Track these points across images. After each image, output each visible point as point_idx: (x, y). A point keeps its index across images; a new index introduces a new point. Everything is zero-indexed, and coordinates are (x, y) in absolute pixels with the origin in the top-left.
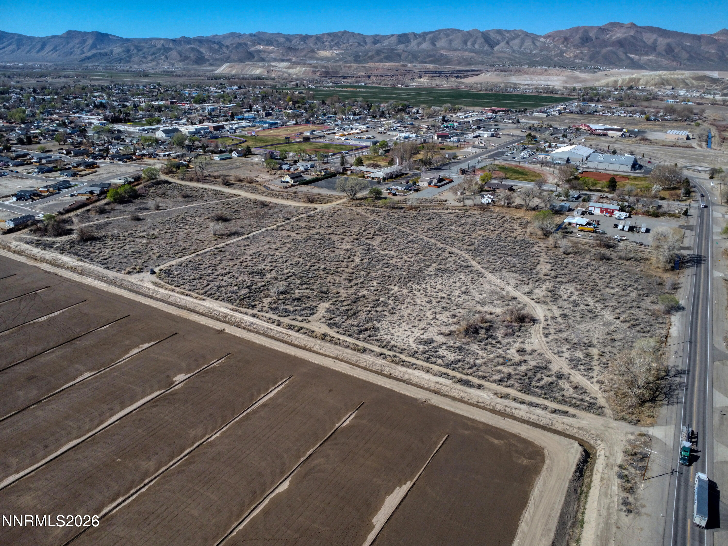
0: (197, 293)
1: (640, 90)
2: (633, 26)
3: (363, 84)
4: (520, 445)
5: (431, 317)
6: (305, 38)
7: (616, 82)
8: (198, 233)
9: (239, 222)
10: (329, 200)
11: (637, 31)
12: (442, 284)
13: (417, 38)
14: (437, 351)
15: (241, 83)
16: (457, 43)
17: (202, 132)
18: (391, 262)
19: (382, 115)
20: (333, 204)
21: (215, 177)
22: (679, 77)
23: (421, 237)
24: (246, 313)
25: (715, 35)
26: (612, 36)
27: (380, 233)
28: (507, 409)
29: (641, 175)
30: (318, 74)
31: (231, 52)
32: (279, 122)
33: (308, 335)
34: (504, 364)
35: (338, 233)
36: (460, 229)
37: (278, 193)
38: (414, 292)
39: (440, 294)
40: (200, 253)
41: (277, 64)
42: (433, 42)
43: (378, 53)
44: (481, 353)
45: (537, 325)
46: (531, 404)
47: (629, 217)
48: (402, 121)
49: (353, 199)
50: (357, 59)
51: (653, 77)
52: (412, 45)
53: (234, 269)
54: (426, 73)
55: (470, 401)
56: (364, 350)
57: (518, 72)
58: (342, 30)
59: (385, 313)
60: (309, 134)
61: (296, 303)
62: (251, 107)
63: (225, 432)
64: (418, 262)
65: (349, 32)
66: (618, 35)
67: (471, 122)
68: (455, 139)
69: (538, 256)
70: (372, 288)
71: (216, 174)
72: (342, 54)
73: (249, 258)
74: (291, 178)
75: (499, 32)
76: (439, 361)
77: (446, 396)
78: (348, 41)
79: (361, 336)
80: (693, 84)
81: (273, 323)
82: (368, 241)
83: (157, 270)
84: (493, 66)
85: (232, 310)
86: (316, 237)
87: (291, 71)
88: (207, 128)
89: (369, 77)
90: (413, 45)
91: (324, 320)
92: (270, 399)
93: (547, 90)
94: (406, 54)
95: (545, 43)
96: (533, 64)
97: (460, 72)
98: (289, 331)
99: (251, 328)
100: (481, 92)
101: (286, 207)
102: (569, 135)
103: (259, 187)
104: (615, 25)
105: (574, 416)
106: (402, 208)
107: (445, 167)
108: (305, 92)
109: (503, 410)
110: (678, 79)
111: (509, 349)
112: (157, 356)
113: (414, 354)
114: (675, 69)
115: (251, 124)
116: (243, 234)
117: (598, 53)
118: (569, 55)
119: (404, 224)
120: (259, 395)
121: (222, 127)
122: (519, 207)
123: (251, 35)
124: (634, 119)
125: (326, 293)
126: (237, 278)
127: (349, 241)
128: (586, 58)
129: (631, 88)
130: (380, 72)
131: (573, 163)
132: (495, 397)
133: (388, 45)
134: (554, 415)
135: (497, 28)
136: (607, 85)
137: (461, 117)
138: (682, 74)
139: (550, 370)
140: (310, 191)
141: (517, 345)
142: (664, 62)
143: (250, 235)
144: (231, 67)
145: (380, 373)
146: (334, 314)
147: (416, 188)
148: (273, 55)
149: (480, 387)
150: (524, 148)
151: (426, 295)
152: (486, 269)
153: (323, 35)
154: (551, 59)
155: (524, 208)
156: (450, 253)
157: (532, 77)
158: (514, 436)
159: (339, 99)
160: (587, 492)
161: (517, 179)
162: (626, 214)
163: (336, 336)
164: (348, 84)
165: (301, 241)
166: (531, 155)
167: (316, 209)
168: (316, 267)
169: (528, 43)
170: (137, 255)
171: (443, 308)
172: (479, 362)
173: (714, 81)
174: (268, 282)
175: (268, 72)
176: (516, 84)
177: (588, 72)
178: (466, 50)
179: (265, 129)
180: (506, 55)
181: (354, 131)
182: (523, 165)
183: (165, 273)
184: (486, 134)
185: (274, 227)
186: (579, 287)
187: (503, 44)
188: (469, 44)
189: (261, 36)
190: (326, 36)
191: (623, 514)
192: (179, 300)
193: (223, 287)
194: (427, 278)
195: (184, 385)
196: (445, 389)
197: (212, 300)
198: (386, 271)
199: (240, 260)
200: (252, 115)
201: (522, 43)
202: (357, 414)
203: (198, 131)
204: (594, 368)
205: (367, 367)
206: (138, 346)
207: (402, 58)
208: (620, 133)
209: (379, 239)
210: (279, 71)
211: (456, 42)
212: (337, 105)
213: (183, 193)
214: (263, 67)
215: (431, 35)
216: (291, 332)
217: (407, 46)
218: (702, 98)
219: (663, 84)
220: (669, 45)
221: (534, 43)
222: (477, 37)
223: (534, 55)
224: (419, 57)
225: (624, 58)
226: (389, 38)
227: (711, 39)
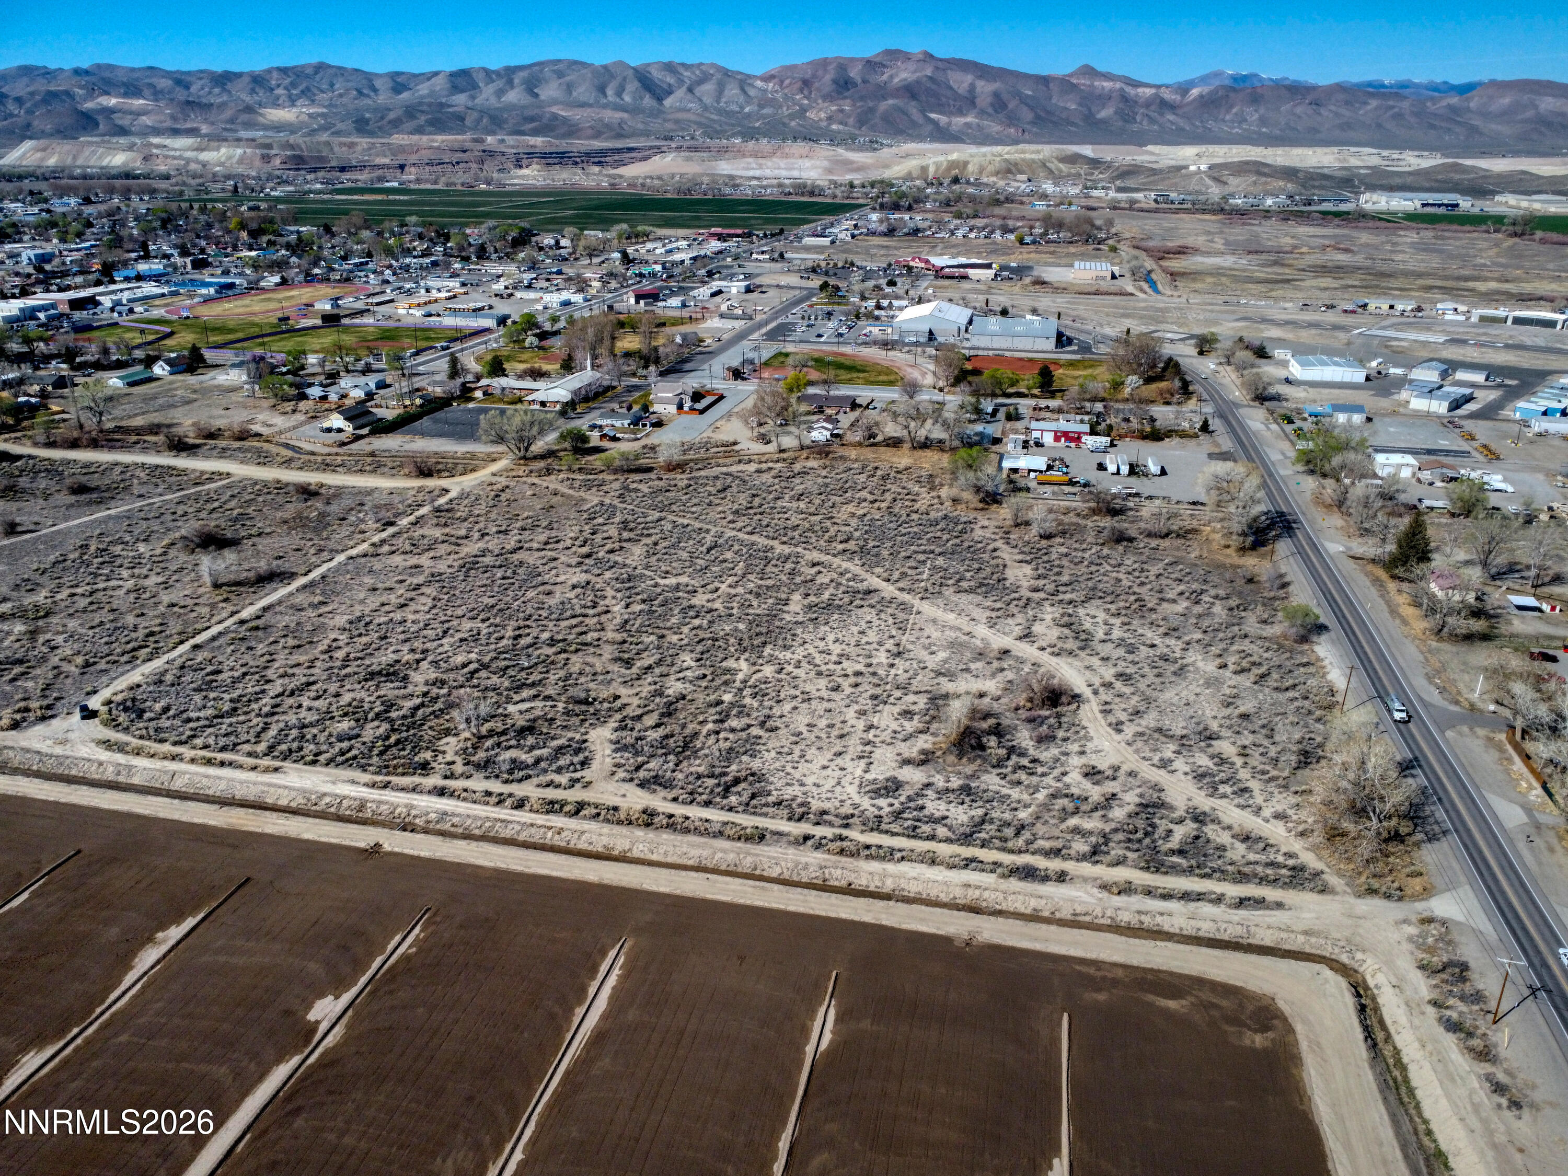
0: (249, 754)
1: (973, 184)
2: (928, 57)
3: (396, 184)
4: (1224, 1003)
5: (861, 725)
6: (223, 79)
7: (924, 169)
8: (166, 585)
9: (263, 544)
10: (468, 466)
11: (937, 68)
12: (837, 640)
13: (493, 81)
14: (922, 808)
15: (89, 189)
16: (583, 92)
17: (42, 315)
18: (696, 601)
19: (482, 253)
20: (483, 474)
21: (138, 431)
22: (1034, 156)
23: (729, 533)
24: (414, 789)
25: (1071, 75)
26: (891, 77)
27: (632, 535)
28: (1143, 918)
29: (1078, 357)
30: (277, 162)
31: (30, 112)
32: (237, 281)
33: (607, 821)
34: (1076, 811)
35: (535, 545)
36: (802, 505)
37: (329, 459)
38: (789, 668)
39: (850, 667)
40: (199, 639)
41: (168, 142)
42: (531, 87)
43: (411, 112)
44: (1015, 793)
45: (1085, 708)
46: (1186, 896)
47: (1112, 445)
48: (533, 266)
49: (524, 458)
50: (362, 126)
51: (989, 157)
52: (484, 96)
53: (315, 670)
54: (530, 155)
55: (1058, 915)
56: (760, 837)
57: (723, 151)
58: (314, 60)
59: (755, 731)
60: (328, 307)
61: (530, 740)
62: (144, 246)
63: (533, 1142)
64: (758, 595)
65: (330, 66)
66: (904, 75)
67: (688, 262)
68: (675, 302)
69: (995, 550)
70: (688, 673)
71: (139, 422)
72: (323, 115)
73: (344, 637)
74: (347, 419)
75: (670, 67)
76: (942, 831)
77: (999, 913)
78: (332, 85)
79: (733, 799)
80: (1061, 171)
81: (499, 803)
82: (614, 557)
83: (94, 703)
84: (671, 139)
85: (373, 785)
86: (488, 560)
87: (205, 156)
88: (53, 306)
89: (402, 167)
90: (487, 95)
91: (621, 774)
92: (604, 1017)
93: (802, 188)
94: (475, 115)
95: (765, 91)
96: (750, 134)
97: (603, 152)
98: (551, 817)
99: (447, 827)
100: (669, 196)
101: (370, 492)
102: (899, 281)
103: (273, 449)
104: (894, 55)
105: (1279, 905)
106: (649, 470)
107: (688, 366)
108: (263, 206)
109: (1134, 922)
110: (1033, 161)
111: (1064, 774)
112: (222, 959)
113: (876, 824)
114: (1016, 142)
115: (165, 290)
116: (292, 576)
117: (872, 110)
118: (818, 114)
119: (674, 507)
120: (570, 1012)
121: (92, 302)
122: (894, 443)
123: (77, 72)
124: (995, 243)
125: (586, 702)
126: (337, 695)
127: (574, 561)
128: (851, 121)
129: (956, 180)
130: (426, 155)
131: (941, 339)
132: (1105, 894)
133: (429, 95)
134: (1242, 913)
135: (666, 60)
136: (909, 177)
137: (658, 251)
138: (1038, 152)
139: (1172, 808)
140: (407, 447)
141: (1076, 761)
142: (995, 128)
143: (315, 574)
144: (44, 150)
145: (824, 887)
146: (637, 753)
147: (654, 419)
148: (146, 120)
149: (1062, 877)
150: (829, 315)
151: (819, 674)
152: (910, 591)
153: (269, 71)
154: (784, 124)
155: (907, 445)
156: (814, 565)
157: (761, 161)
158: (1200, 982)
159: (366, 221)
160: (1406, 1080)
161: (850, 381)
162: (1104, 440)
163: (678, 810)
164: (360, 185)
165: (453, 577)
166: (850, 328)
167: (447, 491)
168: (529, 640)
169: (732, 91)
170: (17, 670)
171: (874, 697)
172: (1023, 815)
173: (1095, 163)
174: (425, 694)
175: (146, 159)
176: (732, 177)
177: (861, 149)
178: (605, 106)
179: (207, 300)
180: (693, 117)
181: (434, 294)
182: (847, 350)
183: (126, 710)
184: (735, 287)
185: (364, 547)
186: (1113, 608)
187: (680, 93)
188: (610, 92)
189: (107, 74)
190: (275, 75)
191: (1509, 1115)
192: (205, 781)
193: (311, 725)
194: (799, 631)
195: (348, 1027)
196: (991, 898)
197: (299, 766)
198: (699, 627)
199: (323, 646)
200: (156, 266)
201: (720, 91)
202: (838, 1007)
203: (29, 314)
204: (1248, 784)
205: (786, 875)
206: (149, 940)
207: (468, 122)
208: (990, 273)
209: (638, 551)
210: (175, 158)
211: (581, 89)
212: (366, 234)
213: (68, 481)
214: (131, 148)
215: (524, 74)
216: (557, 821)
217: (473, 98)
218: (1088, 197)
219: (1009, 171)
220: (996, 95)
221: (743, 90)
222: (625, 79)
223: (749, 115)
224: (506, 121)
225: (921, 120)
226: (429, 79)
227: (1066, 84)
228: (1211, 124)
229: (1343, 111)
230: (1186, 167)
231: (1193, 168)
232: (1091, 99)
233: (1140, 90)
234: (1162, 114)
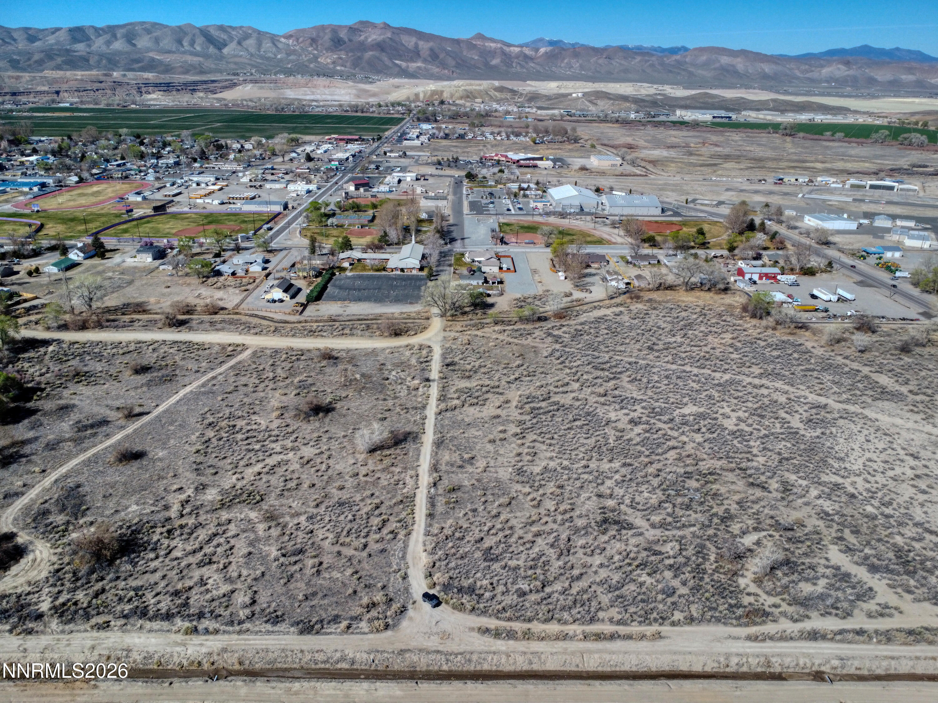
2: (386, 26)
7: (416, 95)
11: (393, 33)
13: (100, 35)
16: (167, 43)
20: (437, 331)
21: (121, 311)
22: (477, 88)
26: (366, 38)
32: (44, 181)
42: (130, 39)
43: (48, 55)
50: (15, 64)
51: (454, 88)
52: (97, 45)
54: (150, 85)
57: (279, 83)
66: (374, 37)
68: (382, 188)
75: (222, 28)
80: (497, 96)
84: (238, 74)
90: (99, 44)
94: (96, 58)
95: (288, 45)
96: (289, 73)
97: (194, 83)
103: (251, 320)
104: (365, 24)
110: (481, 91)
117: (360, 58)
118: (326, 60)
128: (348, 64)
129: (442, 102)
130: (73, 85)
133: (56, 44)
135: (219, 24)
136: (411, 100)
138: (480, 85)
142: (435, 70)
154: (306, 66)
159: (100, 133)
167: (430, 347)
169: (267, 45)
173: (513, 92)
176: (299, 100)
178: (184, 53)
180: (246, 61)
181: (206, 187)
184: (409, 177)
185: (434, 402)
187: (233, 45)
188: (185, 44)
201: (259, 44)
207: (92, 62)
211: (166, 41)
215: (123, 31)
217: (89, 46)
219: (468, 97)
220: (431, 50)
221: (274, 44)
222: (194, 35)
223: (281, 60)
224: (118, 62)
225: (390, 64)
226: (53, 33)
227: (469, 44)
228: (554, 69)
229: (623, 62)
230: (571, 94)
231: (574, 95)
232: (486, 54)
233: (512, 49)
234: (527, 63)
